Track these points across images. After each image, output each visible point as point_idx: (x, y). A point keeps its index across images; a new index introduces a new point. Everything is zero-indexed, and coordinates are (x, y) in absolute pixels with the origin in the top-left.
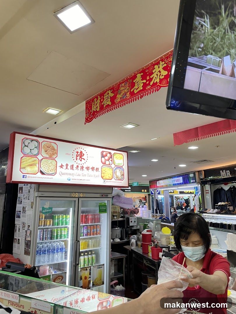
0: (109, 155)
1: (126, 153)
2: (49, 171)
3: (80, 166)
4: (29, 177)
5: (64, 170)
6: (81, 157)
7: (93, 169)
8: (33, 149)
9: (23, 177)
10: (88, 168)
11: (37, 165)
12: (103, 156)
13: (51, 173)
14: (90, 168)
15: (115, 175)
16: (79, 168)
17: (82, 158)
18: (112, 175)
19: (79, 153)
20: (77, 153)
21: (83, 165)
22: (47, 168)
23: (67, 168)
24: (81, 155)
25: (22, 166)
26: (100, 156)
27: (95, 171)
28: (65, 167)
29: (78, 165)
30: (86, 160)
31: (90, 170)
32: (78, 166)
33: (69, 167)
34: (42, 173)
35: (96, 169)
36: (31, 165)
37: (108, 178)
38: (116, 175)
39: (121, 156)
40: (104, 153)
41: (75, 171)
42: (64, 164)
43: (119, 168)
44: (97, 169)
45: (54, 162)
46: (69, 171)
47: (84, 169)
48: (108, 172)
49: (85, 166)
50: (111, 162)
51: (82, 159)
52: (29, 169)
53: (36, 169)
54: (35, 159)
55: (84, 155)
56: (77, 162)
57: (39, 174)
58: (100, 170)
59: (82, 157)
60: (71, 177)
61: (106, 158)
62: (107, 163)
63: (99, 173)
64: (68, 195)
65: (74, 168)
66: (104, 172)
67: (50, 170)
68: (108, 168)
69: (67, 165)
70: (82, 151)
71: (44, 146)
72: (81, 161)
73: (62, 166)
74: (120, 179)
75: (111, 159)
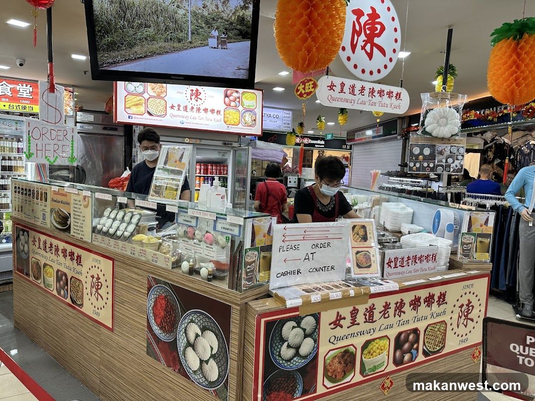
0: (235, 95)
1: (261, 92)
2: (158, 112)
3: (195, 107)
4: (135, 118)
5: (175, 112)
6: (196, 96)
7: (212, 111)
8: (138, 87)
9: (129, 118)
11: (144, 105)
12: (226, 96)
13: (160, 114)
14: (209, 110)
15: (243, 120)
16: (195, 110)
17: (197, 98)
18: (238, 119)
19: (194, 92)
20: (191, 92)
21: (200, 106)
22: (155, 108)
23: (179, 109)
24: (197, 94)
25: (127, 106)
26: (223, 96)
27: (215, 114)
28: (176, 108)
29: (193, 106)
30: (203, 100)
31: (209, 113)
32: (192, 108)
33: (181, 108)
34: (150, 114)
35: (217, 112)
36: (137, 105)
37: (232, 122)
38: (245, 120)
39: (253, 95)
40: (229, 93)
41: (189, 114)
42: (176, 105)
43: (250, 111)
44: (219, 112)
45: (163, 102)
46: (182, 113)
47: (201, 111)
48: (234, 116)
49: (202, 108)
50: (238, 103)
52: (134, 110)
53: (142, 109)
54: (141, 97)
55: (200, 93)
56: (191, 102)
57: (147, 115)
58: (222, 113)
59: (199, 97)
60: (184, 120)
61: (232, 98)
62: (233, 104)
63: (221, 117)
64: (180, 140)
65: (188, 110)
66: (227, 115)
67: (159, 110)
68: (234, 111)
69: (179, 106)
70: (199, 88)
72: (197, 101)
73: (172, 107)
74: (250, 126)
75: (238, 100)
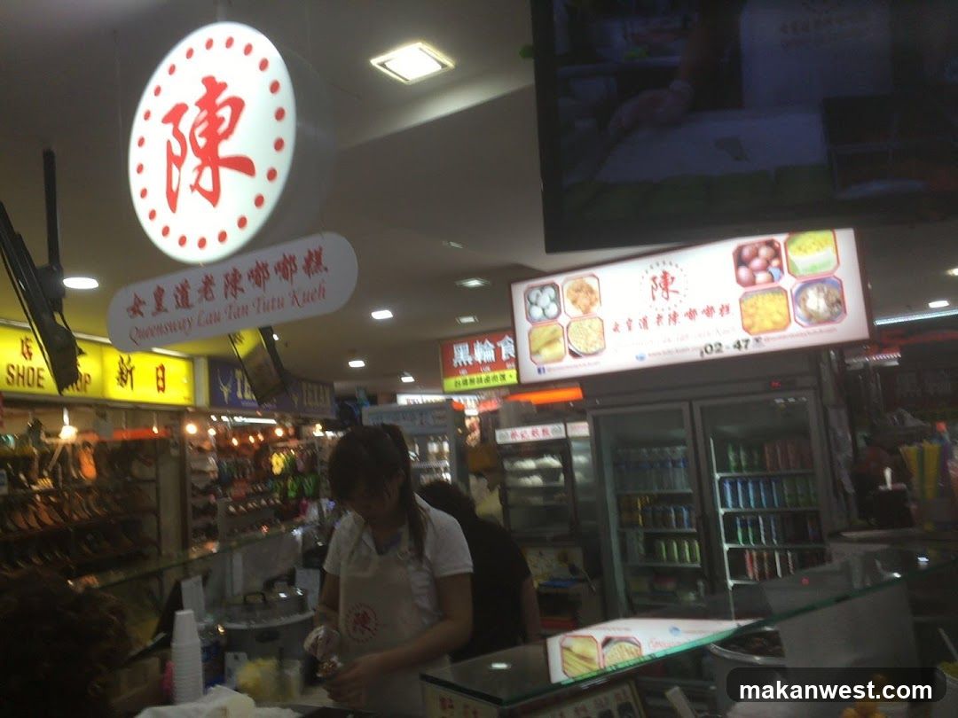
0: (764, 252)
2: (589, 347)
3: (665, 315)
4: (549, 369)
5: (622, 337)
6: (666, 289)
7: (709, 311)
8: (548, 308)
9: (539, 371)
10: (691, 314)
11: (562, 339)
12: (742, 262)
13: (593, 350)
14: (699, 312)
15: (799, 311)
16: (666, 319)
17: (668, 291)
18: (785, 312)
19: (658, 281)
20: (652, 282)
21: (676, 309)
22: (583, 341)
23: (630, 329)
24: (666, 283)
25: (533, 349)
26: (731, 266)
27: (717, 316)
28: (624, 328)
29: (661, 313)
30: (682, 292)
31: (701, 317)
32: (659, 318)
33: (635, 325)
34: (574, 354)
35: (722, 309)
36: (550, 343)
37: (768, 324)
38: (805, 309)
40: (746, 252)
41: (654, 332)
42: (623, 322)
43: (818, 281)
44: (725, 309)
45: (596, 325)
46: (638, 335)
47: (681, 318)
48: (771, 308)
49: (682, 310)
50: (775, 272)
51: (671, 294)
52: (546, 353)
53: (559, 348)
54: (554, 326)
55: (674, 279)
56: (655, 305)
57: (569, 359)
59: (670, 288)
60: (646, 350)
61: (757, 263)
62: (762, 277)
63: (734, 320)
65: (651, 325)
66: (751, 311)
67: (590, 343)
68: (768, 296)
69: (629, 321)
70: (668, 269)
71: (568, 292)
72: (668, 299)
73: (616, 328)
74: (829, 320)
75: (775, 263)
